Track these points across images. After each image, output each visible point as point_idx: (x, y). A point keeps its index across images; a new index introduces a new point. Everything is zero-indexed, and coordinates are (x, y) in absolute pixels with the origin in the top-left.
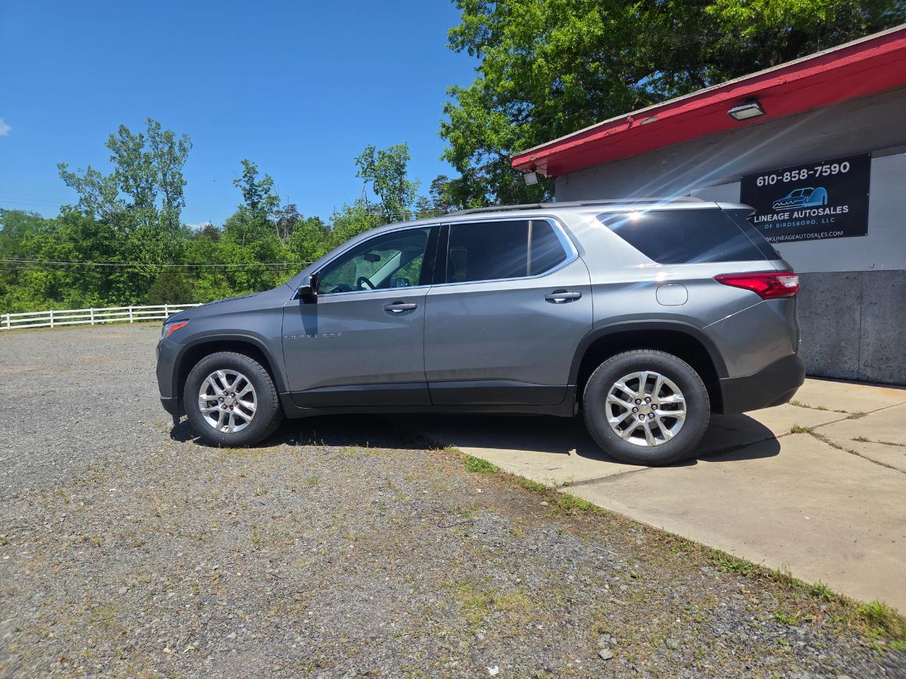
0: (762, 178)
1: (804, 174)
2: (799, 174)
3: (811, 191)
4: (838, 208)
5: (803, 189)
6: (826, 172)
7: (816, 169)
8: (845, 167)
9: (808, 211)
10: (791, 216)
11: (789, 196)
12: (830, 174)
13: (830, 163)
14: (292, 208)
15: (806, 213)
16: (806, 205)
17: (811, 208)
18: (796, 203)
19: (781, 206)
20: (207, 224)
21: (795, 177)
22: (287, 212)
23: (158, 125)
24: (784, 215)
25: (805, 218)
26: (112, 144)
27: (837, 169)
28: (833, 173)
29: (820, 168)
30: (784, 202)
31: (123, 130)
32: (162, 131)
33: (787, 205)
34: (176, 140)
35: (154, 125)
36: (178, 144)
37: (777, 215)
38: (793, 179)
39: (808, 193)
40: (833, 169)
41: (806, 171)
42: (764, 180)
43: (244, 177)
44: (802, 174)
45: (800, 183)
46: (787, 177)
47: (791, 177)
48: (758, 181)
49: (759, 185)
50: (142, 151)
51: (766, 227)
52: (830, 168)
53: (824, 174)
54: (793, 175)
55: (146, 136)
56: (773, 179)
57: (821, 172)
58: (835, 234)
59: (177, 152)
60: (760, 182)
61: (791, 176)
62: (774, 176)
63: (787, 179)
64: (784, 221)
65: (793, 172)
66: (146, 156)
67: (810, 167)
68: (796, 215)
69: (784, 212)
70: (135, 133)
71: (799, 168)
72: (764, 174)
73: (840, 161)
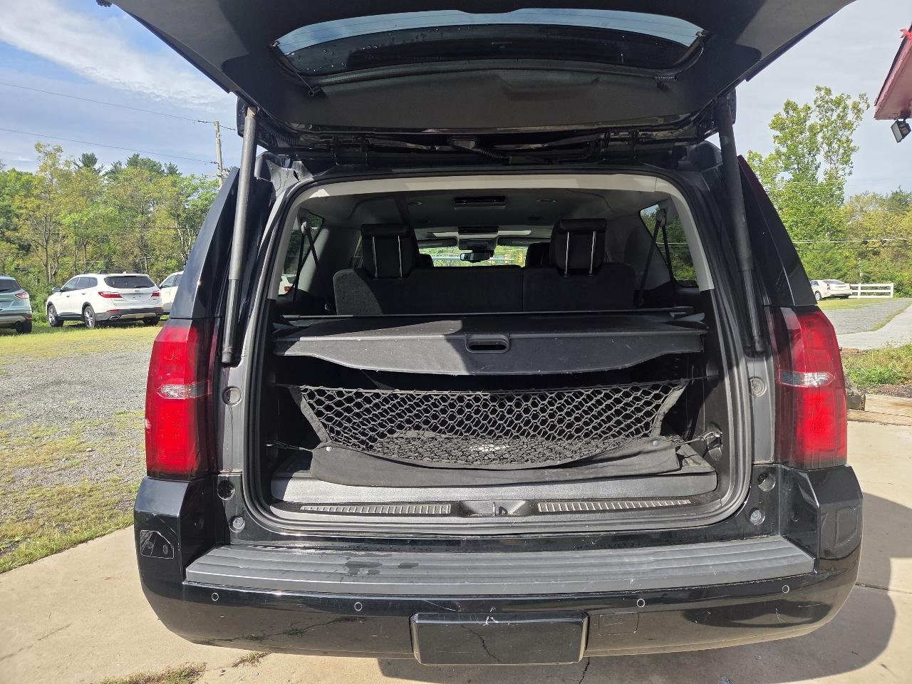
20: (896, 189)
23: (828, 92)
26: (778, 125)
31: (789, 106)
32: (833, 97)
34: (850, 103)
35: (823, 93)
36: (850, 107)
50: (808, 123)
55: (813, 107)
59: (851, 116)
66: (812, 128)
70: (801, 106)
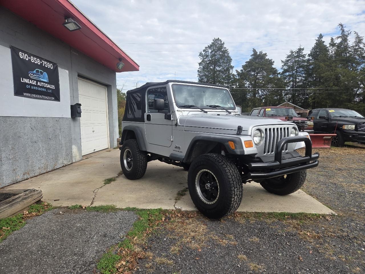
0: (22, 53)
2: (37, 60)
4: (52, 86)
5: (40, 70)
6: (46, 65)
7: (43, 61)
8: (51, 66)
9: (43, 83)
10: (37, 83)
11: (35, 72)
13: (48, 61)
15: (42, 84)
16: (42, 80)
17: (44, 82)
18: (38, 77)
19: (32, 76)
24: (34, 82)
25: (42, 87)
28: (48, 67)
30: (33, 74)
33: (34, 76)
37: (32, 81)
38: (35, 62)
39: (42, 73)
42: (23, 55)
44: (38, 61)
45: (37, 66)
47: (34, 61)
48: (20, 55)
49: (21, 57)
51: (28, 87)
52: (47, 64)
53: (45, 66)
54: (35, 60)
57: (45, 65)
58: (52, 98)
61: (34, 59)
62: (28, 57)
63: (32, 60)
64: (34, 85)
65: (35, 58)
67: (41, 59)
68: (38, 84)
69: (34, 80)
71: (37, 57)
72: (22, 51)
73: (50, 62)
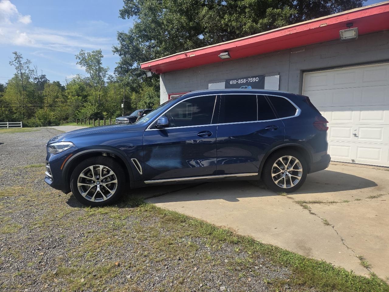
1: (245, 81)
2: (243, 81)
3: (247, 87)
6: (251, 80)
8: (257, 79)
12: (253, 81)
13: (253, 77)
14: (43, 76)
21: (242, 82)
22: (41, 78)
27: (255, 80)
28: (254, 81)
29: (249, 79)
38: (241, 82)
40: (253, 79)
41: (245, 80)
42: (232, 82)
43: (15, 60)
44: (244, 81)
45: (243, 84)
46: (239, 82)
49: (231, 84)
53: (251, 81)
56: (235, 82)
60: (231, 83)
62: (236, 81)
65: (242, 80)
67: (247, 78)
71: (243, 78)
72: (232, 80)
73: (256, 77)
